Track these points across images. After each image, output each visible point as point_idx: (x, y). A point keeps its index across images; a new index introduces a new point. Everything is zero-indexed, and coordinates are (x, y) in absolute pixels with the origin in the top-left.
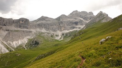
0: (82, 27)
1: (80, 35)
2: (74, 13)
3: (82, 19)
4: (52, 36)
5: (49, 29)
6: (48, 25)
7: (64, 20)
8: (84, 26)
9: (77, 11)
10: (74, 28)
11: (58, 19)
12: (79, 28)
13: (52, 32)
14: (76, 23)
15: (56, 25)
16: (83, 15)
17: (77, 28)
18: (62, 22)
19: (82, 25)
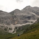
0: (34, 21)
1: (32, 29)
2: (27, 8)
3: (34, 14)
4: (5, 29)
5: (3, 22)
6: (3, 18)
7: (17, 15)
8: (36, 20)
9: (29, 6)
10: (27, 22)
11: (12, 13)
12: (32, 22)
13: (6, 26)
14: (29, 18)
15: (9, 19)
16: (35, 10)
17: (29, 22)
18: (15, 16)
19: (34, 19)
